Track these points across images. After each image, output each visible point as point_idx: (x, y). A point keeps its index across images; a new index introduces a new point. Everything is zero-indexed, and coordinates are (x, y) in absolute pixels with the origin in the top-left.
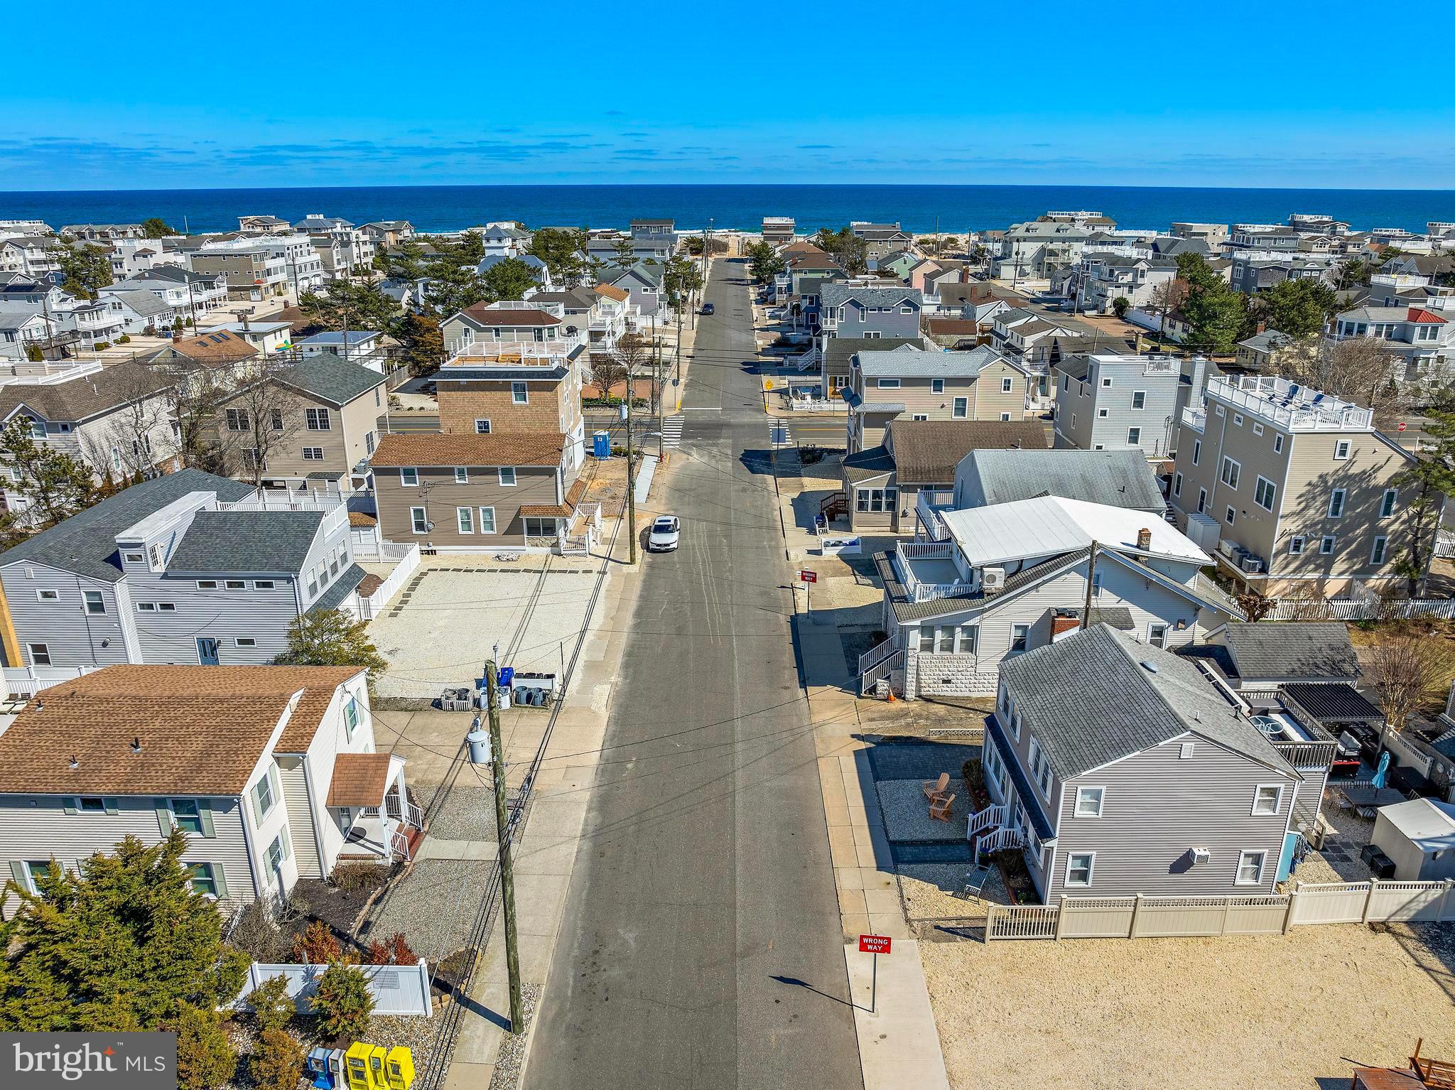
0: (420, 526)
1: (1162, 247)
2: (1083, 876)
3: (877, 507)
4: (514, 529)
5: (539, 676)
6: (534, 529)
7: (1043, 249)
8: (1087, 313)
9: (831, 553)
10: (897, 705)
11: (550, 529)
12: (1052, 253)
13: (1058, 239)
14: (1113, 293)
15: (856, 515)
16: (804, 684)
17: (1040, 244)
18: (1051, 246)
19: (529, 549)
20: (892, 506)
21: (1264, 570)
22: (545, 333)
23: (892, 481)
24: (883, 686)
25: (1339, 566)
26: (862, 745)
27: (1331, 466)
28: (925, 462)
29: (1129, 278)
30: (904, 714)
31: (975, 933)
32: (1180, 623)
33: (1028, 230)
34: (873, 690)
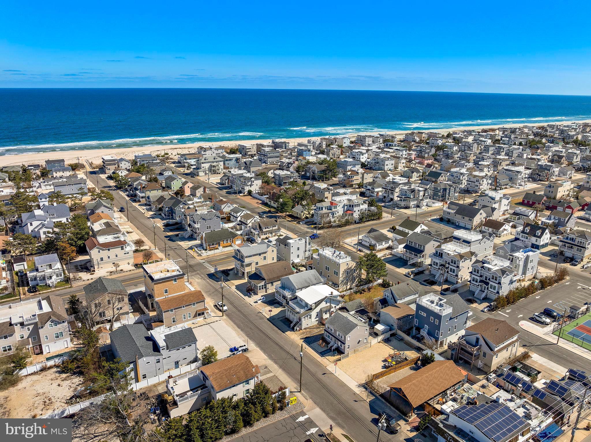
0: (174, 321)
1: (248, 163)
2: (349, 348)
3: (262, 288)
4: (195, 316)
5: (242, 346)
6: (199, 315)
7: (211, 165)
8: (240, 195)
9: (259, 302)
10: (301, 331)
11: (203, 314)
12: (214, 166)
13: (215, 162)
14: (247, 189)
15: (259, 291)
16: (284, 333)
17: (210, 164)
18: (213, 164)
19: (199, 319)
20: (265, 287)
21: (338, 287)
22: (124, 247)
23: (265, 282)
24: (298, 328)
25: (349, 284)
26: (303, 340)
27: (346, 267)
28: (271, 277)
29: (250, 183)
30: (303, 333)
31: (340, 360)
32: (338, 305)
33: (205, 160)
34: (296, 330)
